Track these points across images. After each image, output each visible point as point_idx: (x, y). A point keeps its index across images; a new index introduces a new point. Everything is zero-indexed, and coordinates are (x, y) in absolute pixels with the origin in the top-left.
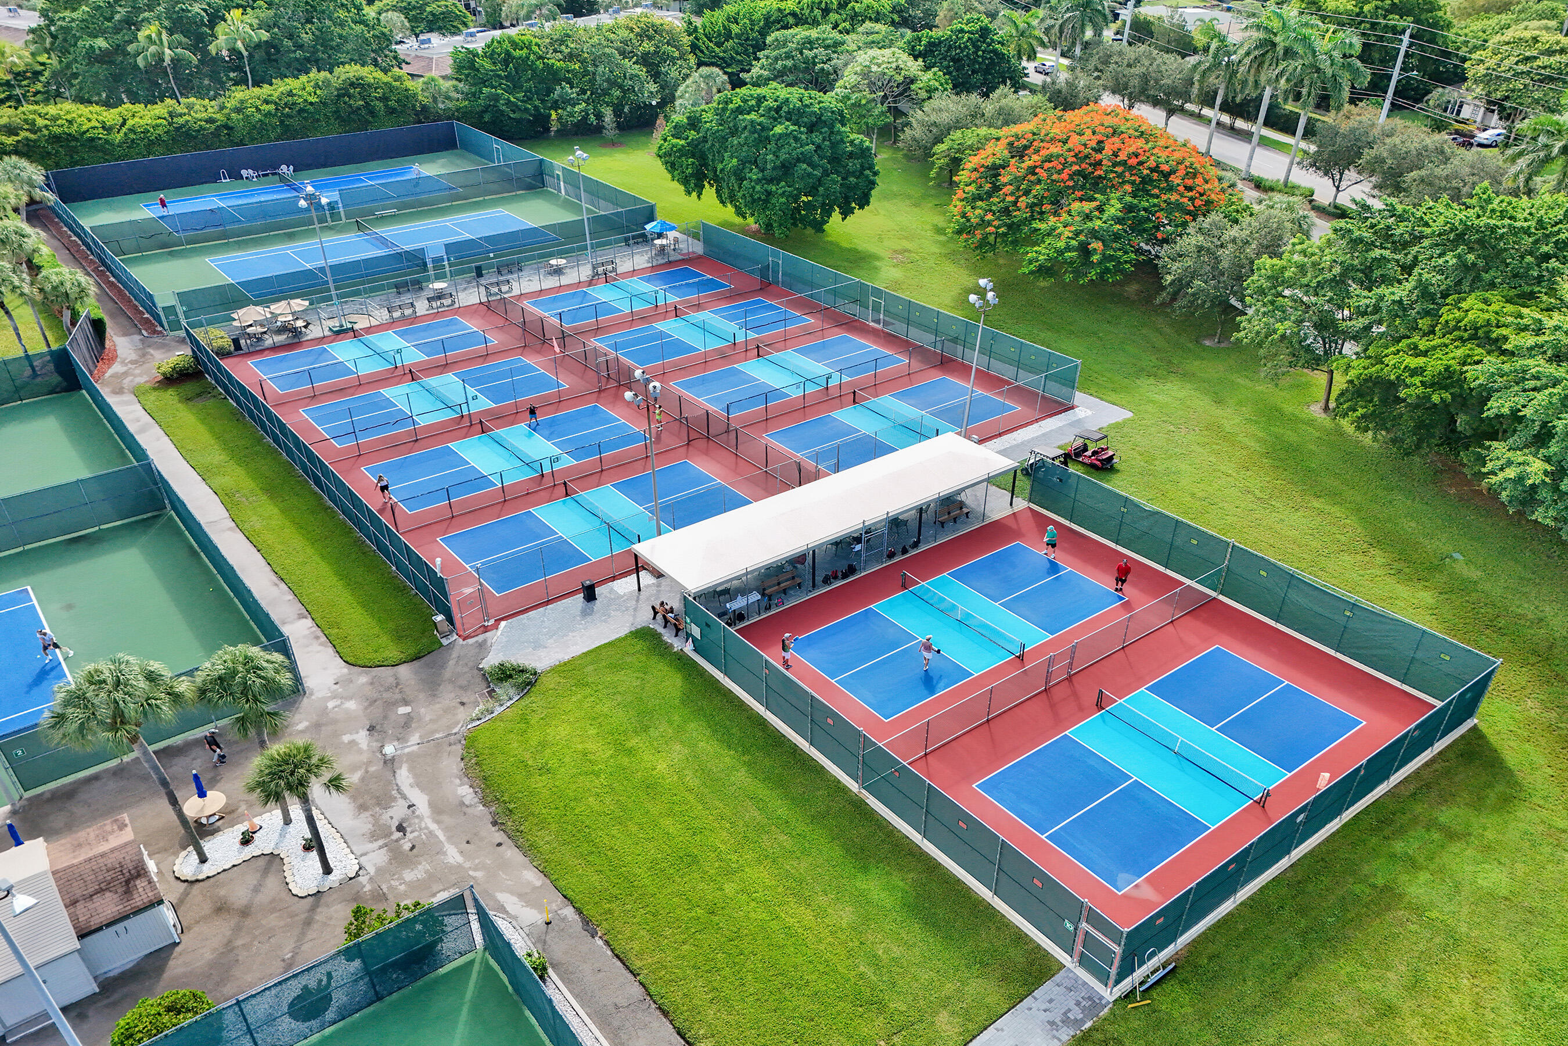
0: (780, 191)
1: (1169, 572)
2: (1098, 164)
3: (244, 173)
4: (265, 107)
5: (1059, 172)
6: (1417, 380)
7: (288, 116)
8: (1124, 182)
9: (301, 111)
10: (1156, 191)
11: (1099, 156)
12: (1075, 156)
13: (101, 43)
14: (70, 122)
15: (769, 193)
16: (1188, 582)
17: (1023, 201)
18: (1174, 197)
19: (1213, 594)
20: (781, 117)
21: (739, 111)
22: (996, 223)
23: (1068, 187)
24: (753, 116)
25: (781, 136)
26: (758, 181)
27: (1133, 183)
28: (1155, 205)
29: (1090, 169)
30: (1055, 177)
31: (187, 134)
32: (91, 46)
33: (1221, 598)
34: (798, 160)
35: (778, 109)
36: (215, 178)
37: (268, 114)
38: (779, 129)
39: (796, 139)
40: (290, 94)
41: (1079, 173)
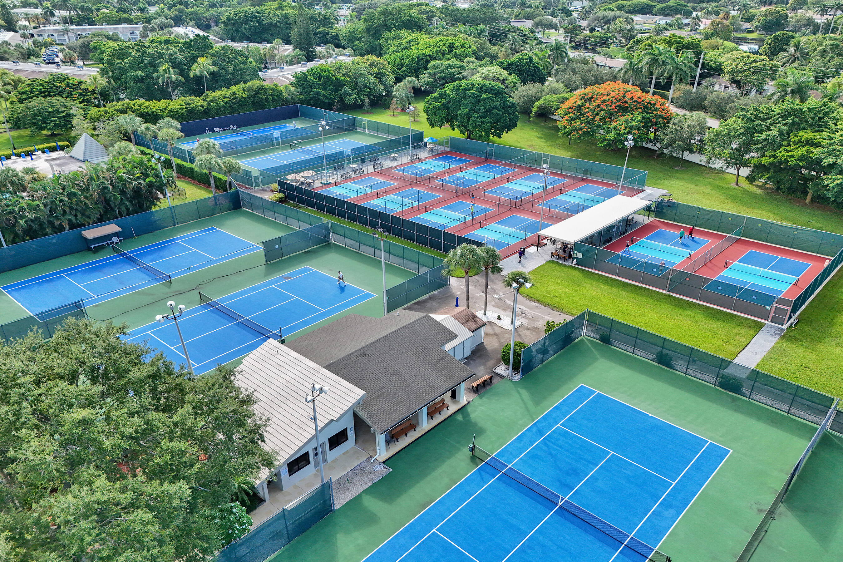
0: (487, 121)
1: (719, 233)
2: (626, 102)
3: (215, 129)
4: (226, 100)
5: (611, 106)
6: (793, 159)
7: (235, 103)
8: (637, 108)
9: (240, 101)
10: (650, 111)
11: (625, 99)
12: (616, 99)
13: (140, 73)
14: (147, 108)
15: (482, 122)
16: (729, 235)
17: (598, 118)
18: (659, 113)
19: (739, 237)
20: (483, 91)
21: (465, 90)
22: (586, 127)
23: (615, 112)
24: (472, 91)
25: (486, 99)
26: (478, 118)
27: (641, 108)
28: (651, 116)
29: (623, 104)
30: (609, 108)
31: (193, 112)
32: (136, 75)
33: (742, 238)
34: (494, 108)
35: (481, 88)
36: (203, 132)
37: (226, 103)
38: (484, 96)
39: (492, 100)
40: (234, 94)
41: (618, 106)
